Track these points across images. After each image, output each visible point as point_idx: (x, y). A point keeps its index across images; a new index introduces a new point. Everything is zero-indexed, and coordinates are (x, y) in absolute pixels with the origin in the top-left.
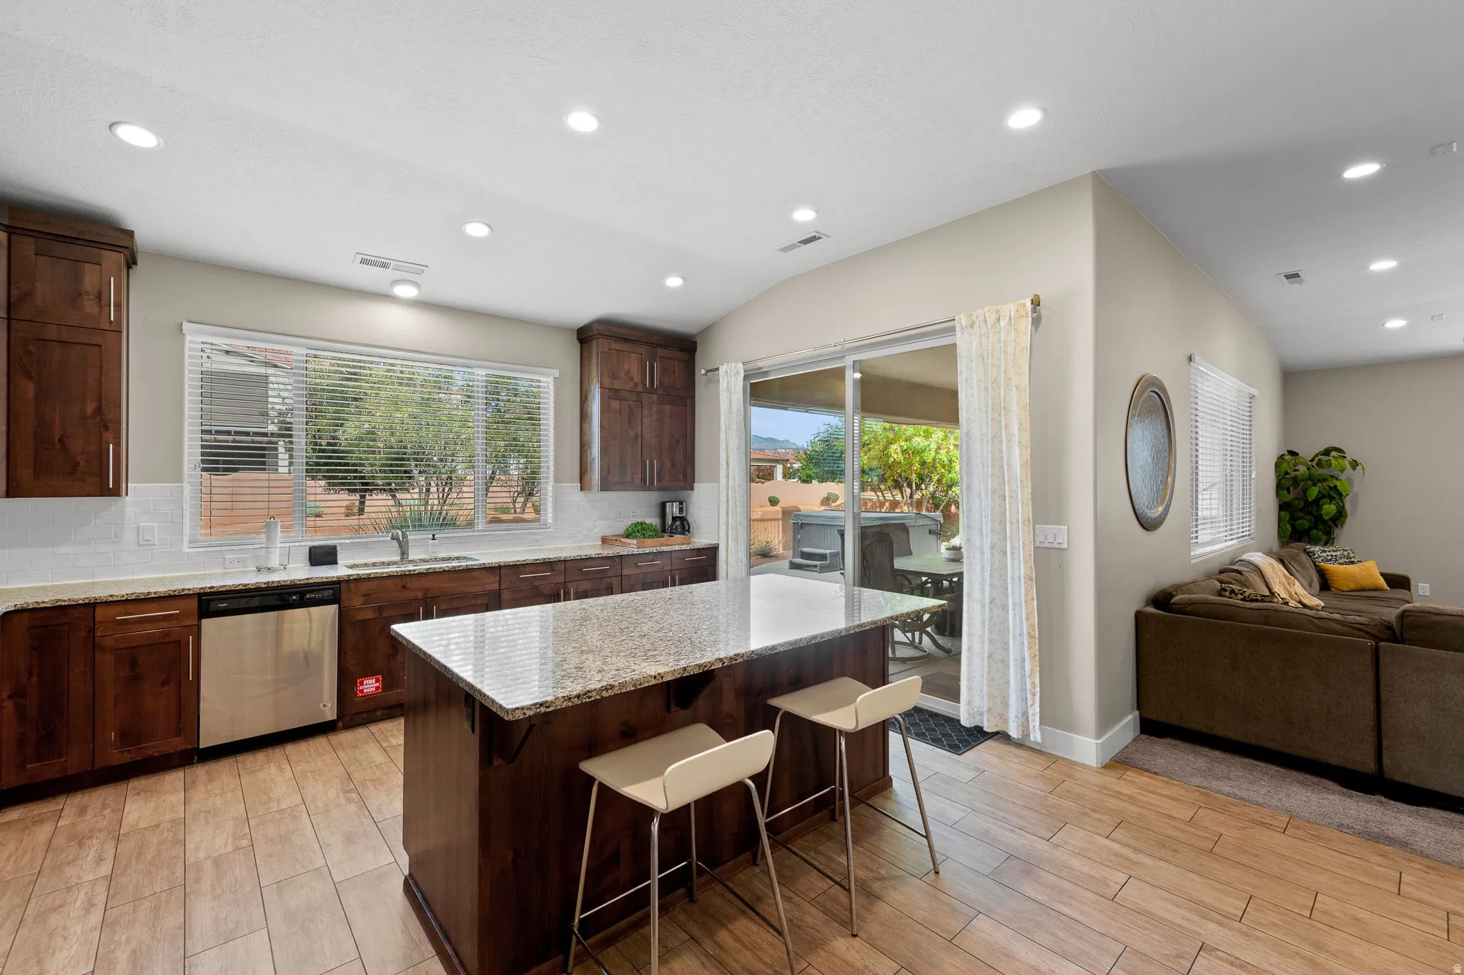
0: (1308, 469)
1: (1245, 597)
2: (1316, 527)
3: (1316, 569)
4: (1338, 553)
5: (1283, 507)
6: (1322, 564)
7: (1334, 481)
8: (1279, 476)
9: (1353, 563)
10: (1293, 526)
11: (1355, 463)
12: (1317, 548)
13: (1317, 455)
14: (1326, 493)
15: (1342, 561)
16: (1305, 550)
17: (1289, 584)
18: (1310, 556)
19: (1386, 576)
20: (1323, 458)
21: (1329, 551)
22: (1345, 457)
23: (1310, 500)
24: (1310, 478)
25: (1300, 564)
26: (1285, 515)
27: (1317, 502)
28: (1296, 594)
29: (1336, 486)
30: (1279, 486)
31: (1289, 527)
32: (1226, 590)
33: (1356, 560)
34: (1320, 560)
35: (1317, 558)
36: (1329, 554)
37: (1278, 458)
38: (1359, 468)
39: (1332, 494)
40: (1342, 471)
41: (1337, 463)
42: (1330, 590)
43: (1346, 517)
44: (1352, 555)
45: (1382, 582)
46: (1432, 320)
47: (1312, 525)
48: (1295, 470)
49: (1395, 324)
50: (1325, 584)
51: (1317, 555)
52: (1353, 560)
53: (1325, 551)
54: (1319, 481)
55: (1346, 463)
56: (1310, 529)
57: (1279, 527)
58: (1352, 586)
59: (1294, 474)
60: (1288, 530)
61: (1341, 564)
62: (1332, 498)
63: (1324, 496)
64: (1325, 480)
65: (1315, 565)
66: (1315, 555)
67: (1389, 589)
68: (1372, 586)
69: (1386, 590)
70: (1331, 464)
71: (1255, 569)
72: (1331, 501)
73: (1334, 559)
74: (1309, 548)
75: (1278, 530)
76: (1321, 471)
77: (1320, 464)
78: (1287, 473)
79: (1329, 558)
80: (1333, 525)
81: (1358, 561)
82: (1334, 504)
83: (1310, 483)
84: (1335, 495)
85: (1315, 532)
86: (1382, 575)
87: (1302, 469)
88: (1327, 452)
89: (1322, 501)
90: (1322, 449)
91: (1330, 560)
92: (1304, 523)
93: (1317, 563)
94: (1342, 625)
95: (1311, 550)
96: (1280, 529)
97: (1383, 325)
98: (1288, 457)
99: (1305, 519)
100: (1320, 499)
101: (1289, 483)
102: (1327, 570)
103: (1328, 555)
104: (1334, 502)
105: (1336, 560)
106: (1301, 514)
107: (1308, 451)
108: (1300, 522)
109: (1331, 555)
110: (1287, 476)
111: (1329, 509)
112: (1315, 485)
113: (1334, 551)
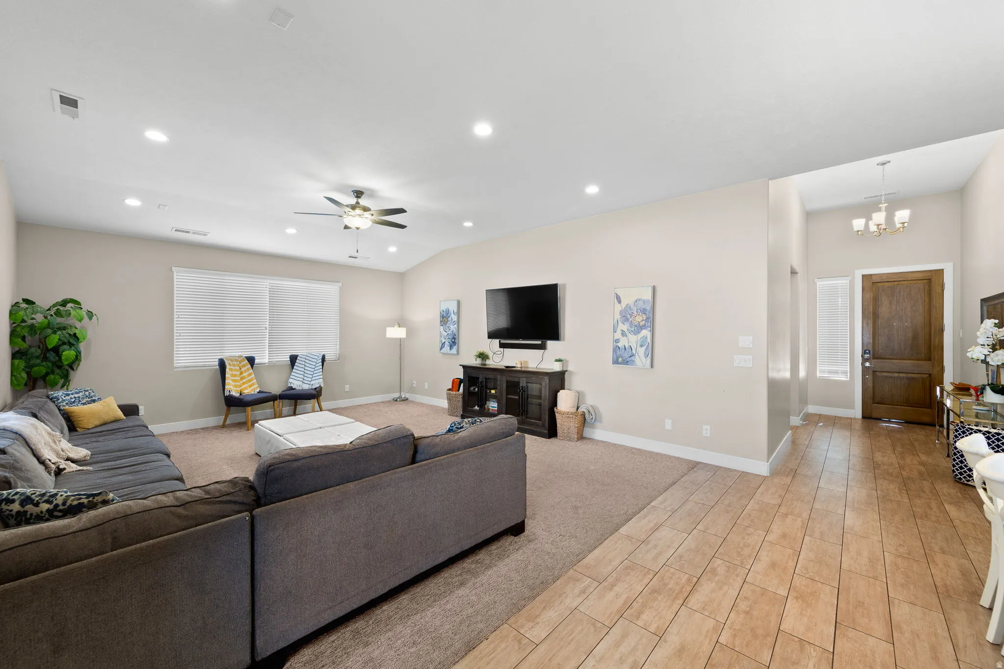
0: (46, 317)
1: (57, 505)
2: (53, 372)
3: (61, 413)
4: (80, 395)
5: (16, 355)
6: (67, 407)
7: (74, 329)
8: (14, 323)
9: (94, 401)
10: (28, 373)
11: (90, 314)
12: (60, 393)
13: (54, 306)
14: (66, 341)
15: (84, 401)
16: (48, 397)
17: (55, 442)
18: (54, 402)
19: (121, 407)
20: (62, 308)
21: (72, 394)
22: (82, 309)
23: (50, 347)
24: (49, 326)
25: (48, 412)
26: (21, 363)
27: (56, 350)
28: (63, 451)
29: (75, 334)
30: (13, 334)
31: (24, 375)
32: (13, 501)
33: (96, 398)
34: (64, 404)
35: (62, 402)
36: (73, 396)
37: (12, 306)
38: (94, 318)
39: (72, 341)
40: (80, 320)
41: (75, 313)
42: (77, 431)
43: (80, 360)
44: (92, 394)
45: (120, 414)
46: (159, 208)
47: (49, 371)
48: (33, 319)
49: (133, 202)
50: (72, 425)
51: (61, 400)
52: (94, 398)
53: (68, 395)
54: (59, 329)
55: (83, 313)
56: (47, 374)
57: (12, 375)
58: (97, 423)
59: (30, 322)
60: (22, 378)
61: (84, 404)
62: (71, 345)
63: (64, 343)
64: (64, 328)
65: (60, 410)
66: (59, 399)
67: (125, 418)
68: (113, 419)
69: (123, 419)
70: (70, 313)
71: (14, 436)
72: (71, 347)
73: (78, 401)
74: (53, 394)
75: (11, 378)
76: (59, 320)
77: (58, 313)
78: (23, 321)
79: (73, 400)
80: (70, 370)
81: (99, 399)
82: (74, 350)
83: (49, 331)
84: (73, 340)
85: (52, 377)
86: (120, 407)
87: (39, 318)
88: (64, 303)
89: (62, 348)
90: (60, 300)
91: (74, 402)
92: (40, 369)
93: (62, 408)
94: (210, 503)
95: (55, 395)
96: (13, 378)
97: (124, 200)
98: (24, 305)
99: (42, 366)
100: (60, 346)
101: (25, 332)
102: (73, 412)
103: (71, 398)
104: (73, 348)
105: (80, 401)
106: (38, 361)
107: (46, 299)
108: (36, 369)
109: (75, 398)
110: (23, 324)
111: (68, 354)
112: (55, 332)
113: (77, 393)
